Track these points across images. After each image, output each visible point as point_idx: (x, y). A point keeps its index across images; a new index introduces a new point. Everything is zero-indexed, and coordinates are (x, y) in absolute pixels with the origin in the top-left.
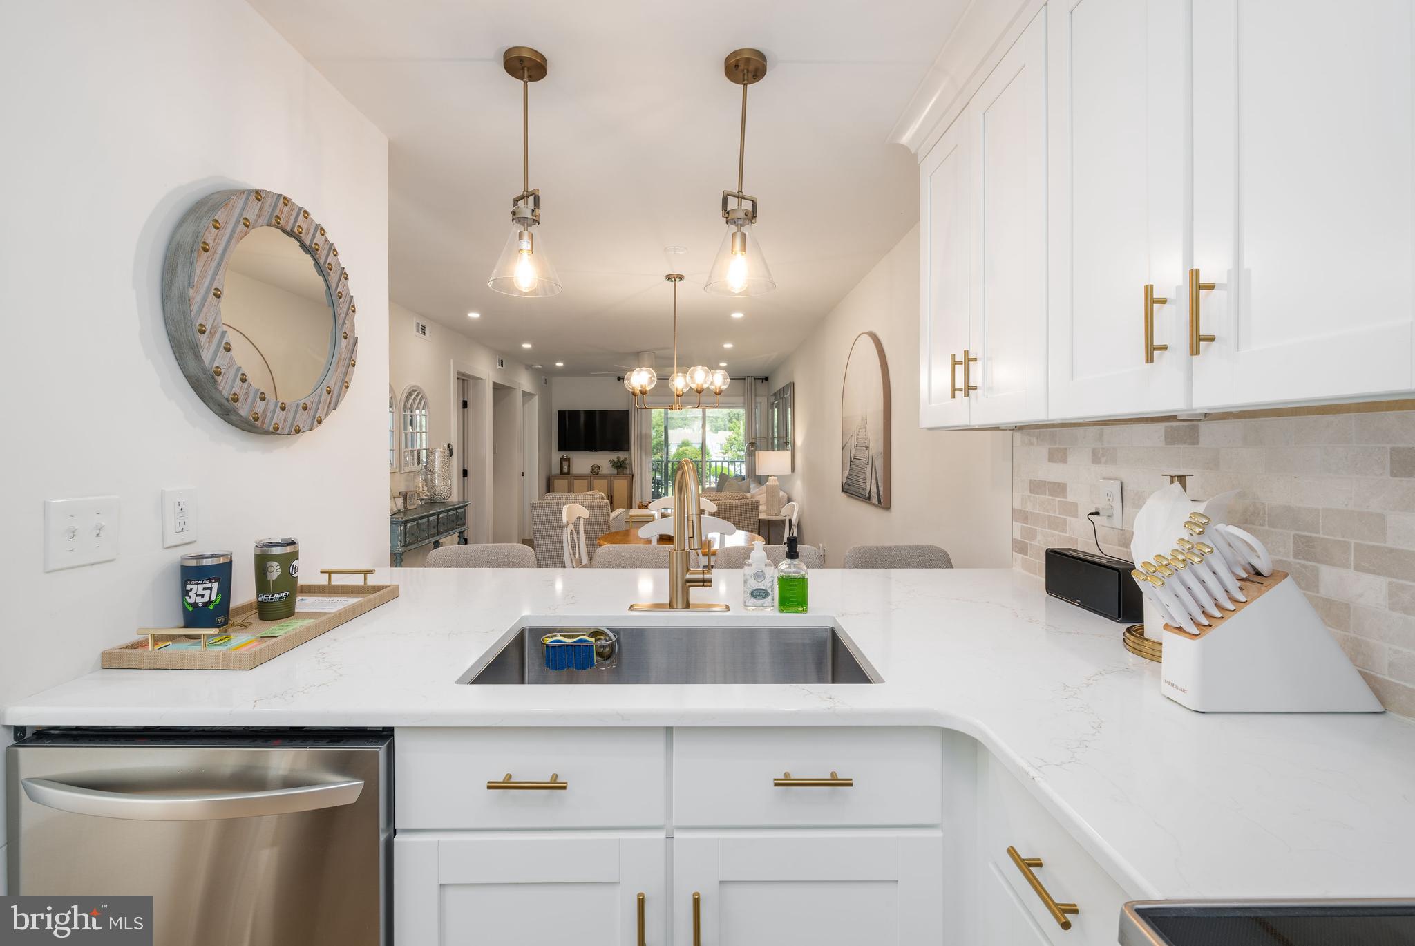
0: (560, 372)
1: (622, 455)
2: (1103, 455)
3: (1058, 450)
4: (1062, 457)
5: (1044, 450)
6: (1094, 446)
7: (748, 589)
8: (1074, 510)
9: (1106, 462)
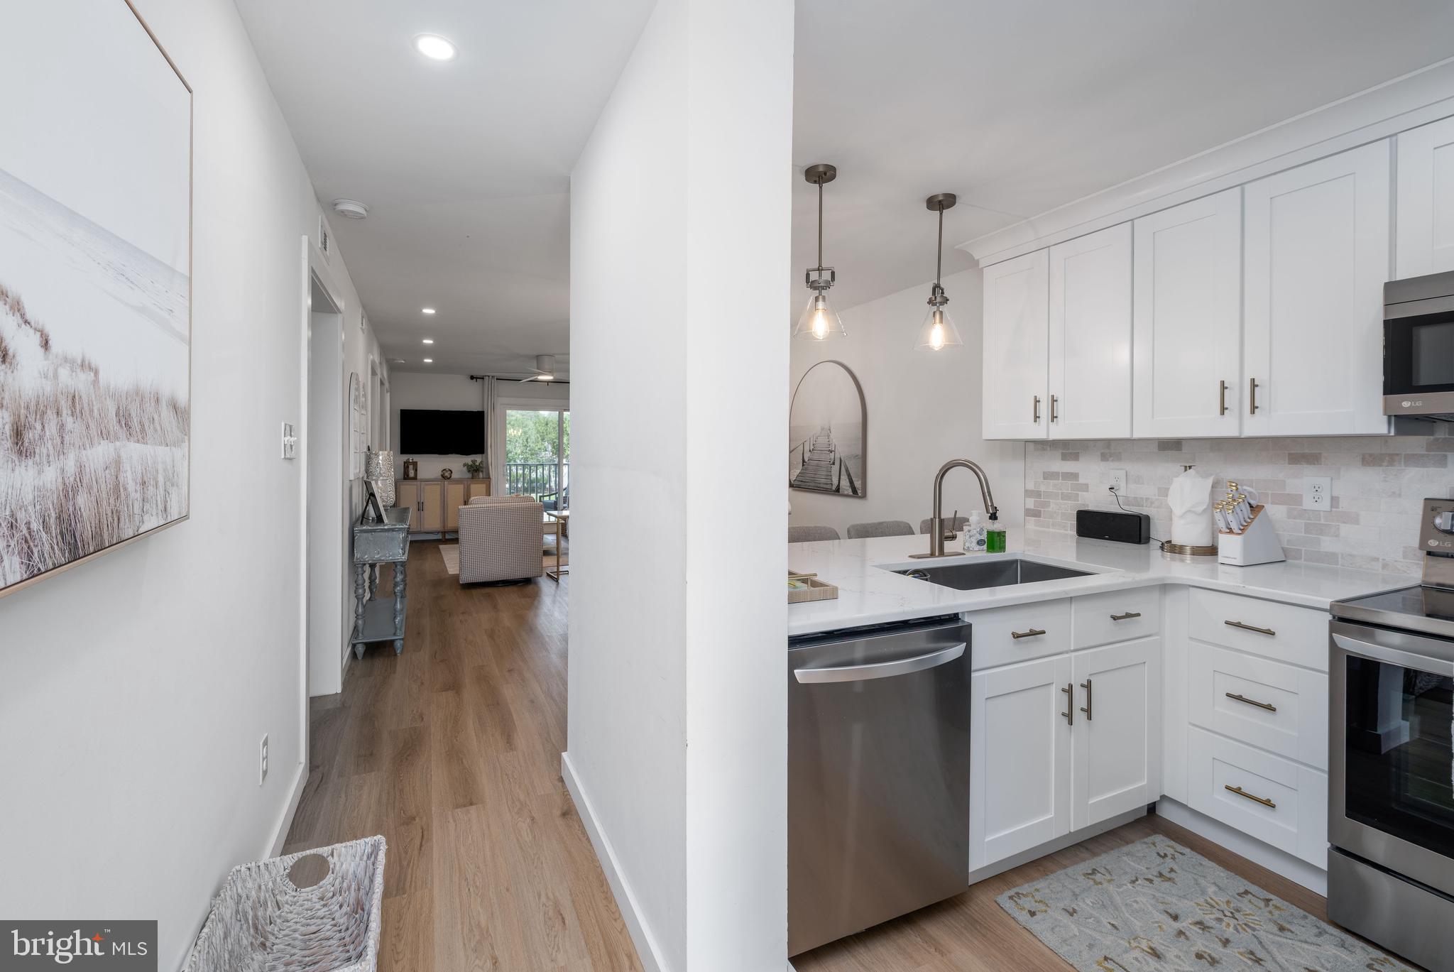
0: (428, 369)
1: (478, 458)
2: (1111, 457)
3: (1071, 453)
4: (1075, 457)
5: (1058, 454)
6: (1102, 451)
7: (974, 540)
8: (1085, 488)
9: (1113, 460)
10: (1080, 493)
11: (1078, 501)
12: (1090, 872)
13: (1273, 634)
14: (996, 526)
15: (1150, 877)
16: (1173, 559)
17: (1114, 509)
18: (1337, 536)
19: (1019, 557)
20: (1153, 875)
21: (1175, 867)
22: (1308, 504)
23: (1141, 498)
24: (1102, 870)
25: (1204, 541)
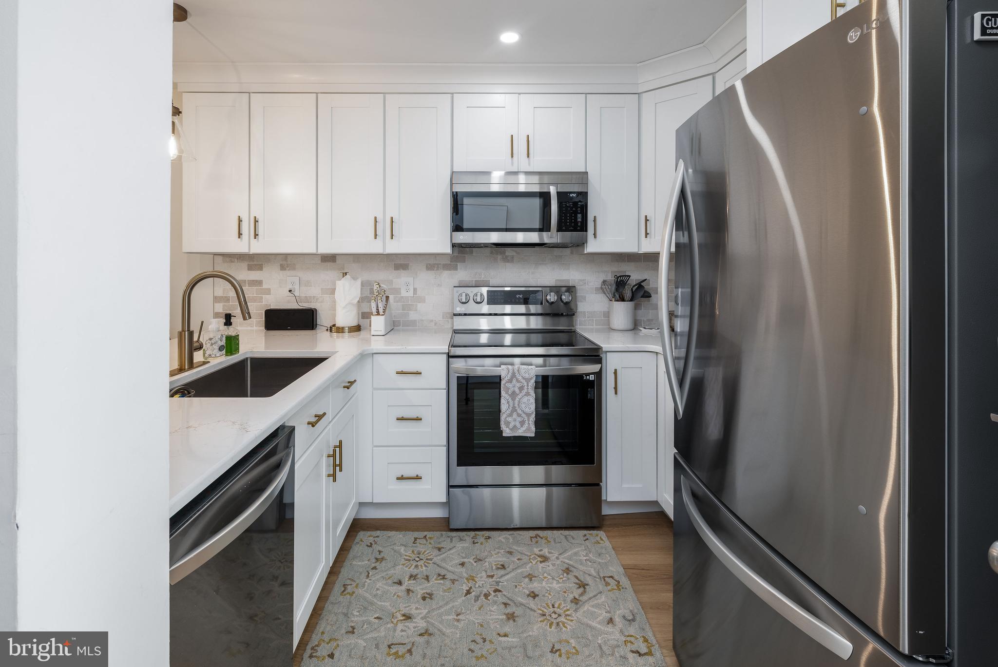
2: (287, 267)
3: (255, 264)
4: (260, 268)
5: (244, 265)
6: (282, 263)
7: (216, 347)
8: (268, 292)
9: (289, 270)
10: (263, 296)
11: (262, 302)
12: (343, 589)
13: (420, 373)
14: (231, 331)
15: (373, 565)
16: (338, 337)
17: (294, 306)
18: (416, 311)
19: (249, 355)
20: (374, 563)
21: (381, 549)
22: (404, 293)
23: (309, 296)
24: (348, 582)
25: (355, 324)
